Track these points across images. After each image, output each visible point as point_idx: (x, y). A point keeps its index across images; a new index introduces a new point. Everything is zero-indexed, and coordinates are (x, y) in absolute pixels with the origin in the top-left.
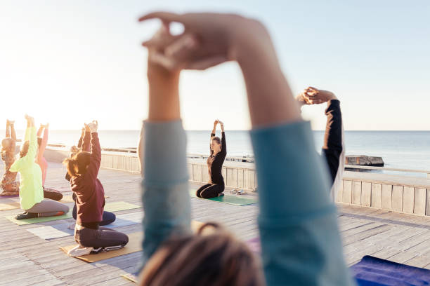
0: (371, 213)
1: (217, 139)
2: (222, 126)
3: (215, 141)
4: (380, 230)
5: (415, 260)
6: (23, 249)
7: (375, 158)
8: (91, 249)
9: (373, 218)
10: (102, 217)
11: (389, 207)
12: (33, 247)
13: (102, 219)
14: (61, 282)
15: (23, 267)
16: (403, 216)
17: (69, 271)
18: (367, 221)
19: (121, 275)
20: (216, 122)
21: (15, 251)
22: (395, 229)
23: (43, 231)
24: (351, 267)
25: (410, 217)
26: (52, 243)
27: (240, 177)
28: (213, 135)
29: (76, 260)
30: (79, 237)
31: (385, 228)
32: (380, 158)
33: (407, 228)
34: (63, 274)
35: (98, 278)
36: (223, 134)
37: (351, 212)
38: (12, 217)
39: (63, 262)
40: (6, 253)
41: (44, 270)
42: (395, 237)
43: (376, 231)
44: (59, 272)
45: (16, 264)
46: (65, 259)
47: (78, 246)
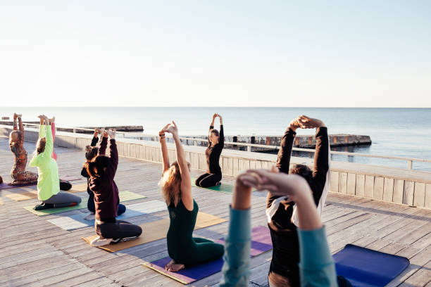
0: (355, 201)
1: (215, 132)
2: (221, 119)
3: (213, 134)
4: (362, 218)
5: (390, 247)
6: (51, 239)
7: (363, 137)
8: (111, 240)
9: (356, 207)
11: (371, 196)
12: (58, 238)
14: (91, 270)
15: (55, 256)
16: (383, 204)
17: (96, 260)
18: (351, 210)
19: (141, 263)
20: (215, 116)
21: (44, 241)
22: (375, 217)
23: (64, 222)
24: (334, 255)
25: (389, 205)
26: (74, 234)
27: (236, 166)
28: (212, 127)
29: (99, 250)
31: (365, 217)
32: (368, 137)
33: (385, 216)
34: (91, 263)
35: (122, 266)
36: (222, 127)
37: (337, 201)
38: (30, 207)
39: (89, 252)
40: (36, 243)
41: (74, 260)
42: (374, 226)
43: (358, 220)
44: (87, 261)
45: (48, 254)
46: (89, 249)
47: (99, 237)
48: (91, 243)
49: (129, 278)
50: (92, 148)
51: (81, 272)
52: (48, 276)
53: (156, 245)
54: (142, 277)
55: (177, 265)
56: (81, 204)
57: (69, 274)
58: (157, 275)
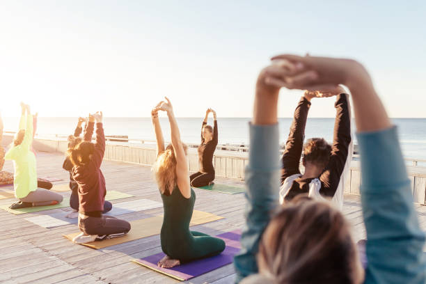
1: (209, 128)
2: (215, 115)
3: (207, 129)
8: (96, 236)
10: (103, 206)
12: (35, 236)
13: (103, 209)
14: (73, 267)
15: (33, 254)
17: (78, 257)
19: (130, 260)
20: (209, 111)
21: (20, 239)
23: (42, 220)
26: (54, 232)
27: (229, 165)
29: (82, 247)
30: (84, 226)
34: (73, 260)
35: (108, 263)
38: (6, 206)
39: (70, 249)
40: (11, 241)
41: (54, 257)
44: (69, 258)
45: (24, 251)
46: (72, 246)
47: (82, 233)
48: (73, 240)
49: (117, 275)
50: (76, 138)
51: (61, 270)
52: (23, 273)
53: (147, 241)
54: (132, 274)
55: (171, 261)
56: (62, 203)
57: (48, 271)
58: (149, 271)
